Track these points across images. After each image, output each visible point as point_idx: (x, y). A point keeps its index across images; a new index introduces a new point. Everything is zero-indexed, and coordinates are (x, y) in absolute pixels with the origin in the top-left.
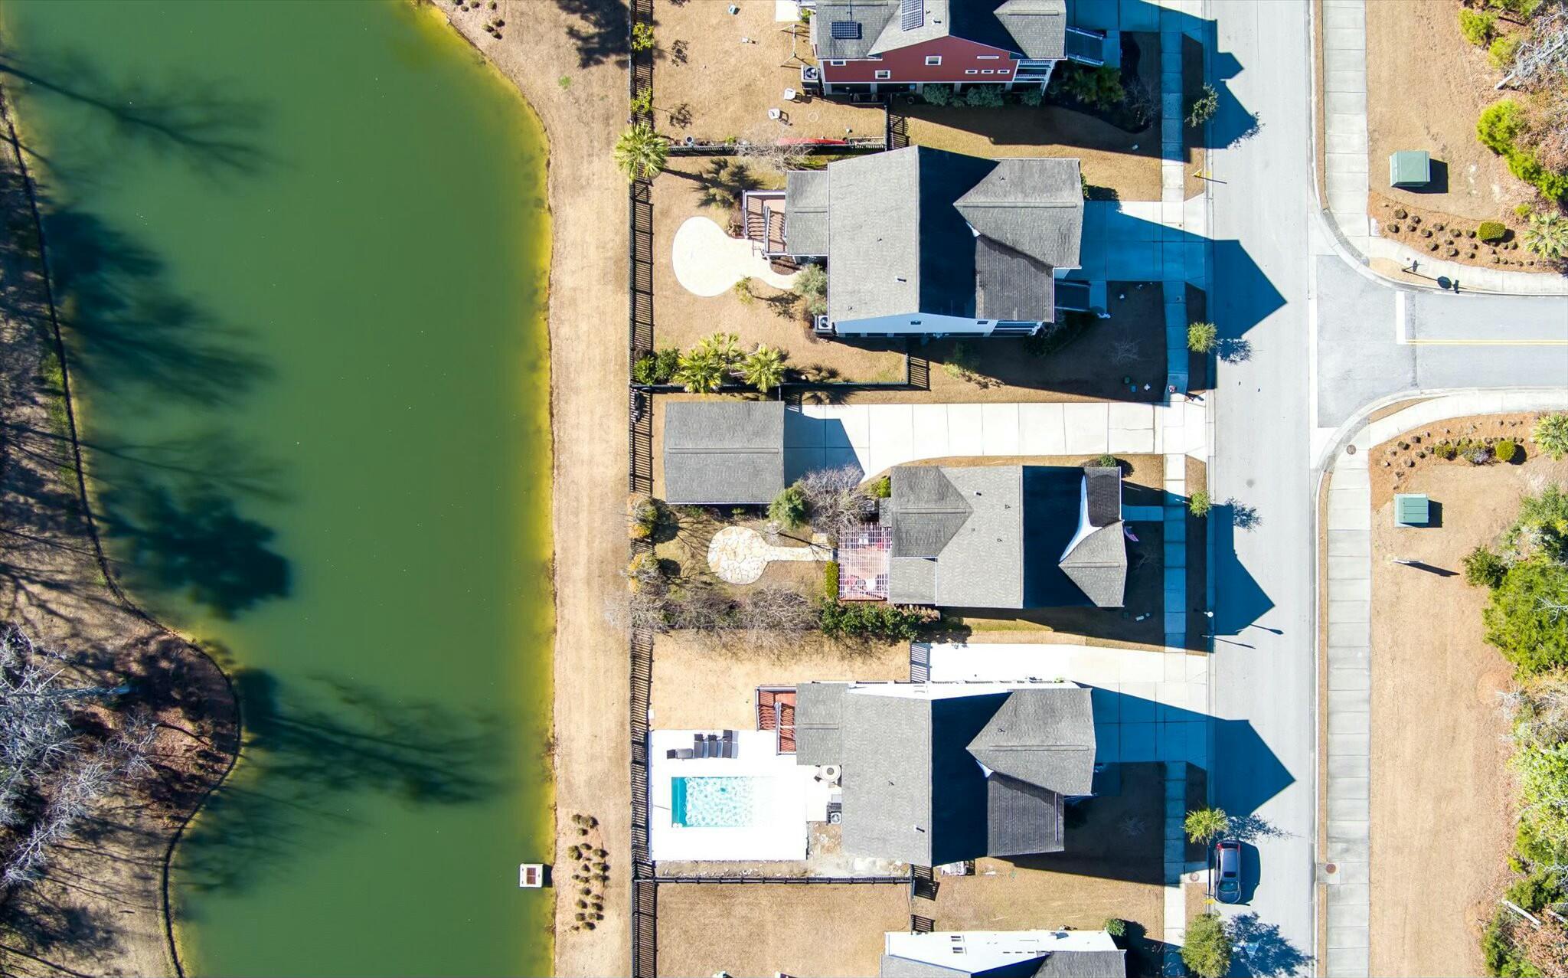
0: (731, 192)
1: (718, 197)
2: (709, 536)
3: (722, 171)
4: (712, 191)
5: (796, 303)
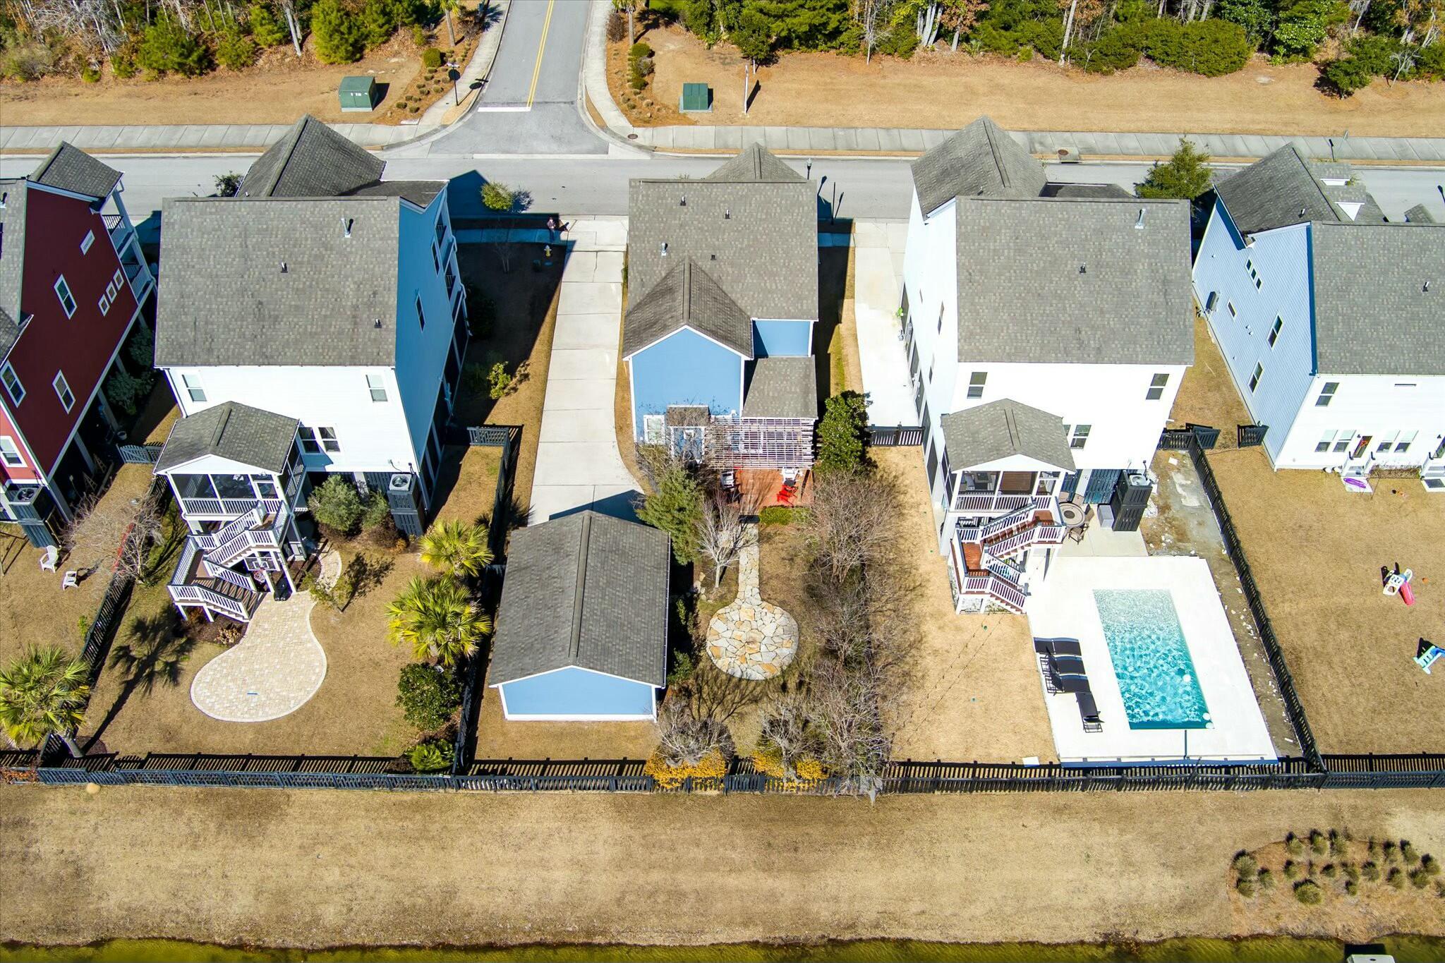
0: (169, 642)
1: (172, 659)
2: (724, 677)
3: (133, 653)
4: (158, 666)
5: (367, 560)
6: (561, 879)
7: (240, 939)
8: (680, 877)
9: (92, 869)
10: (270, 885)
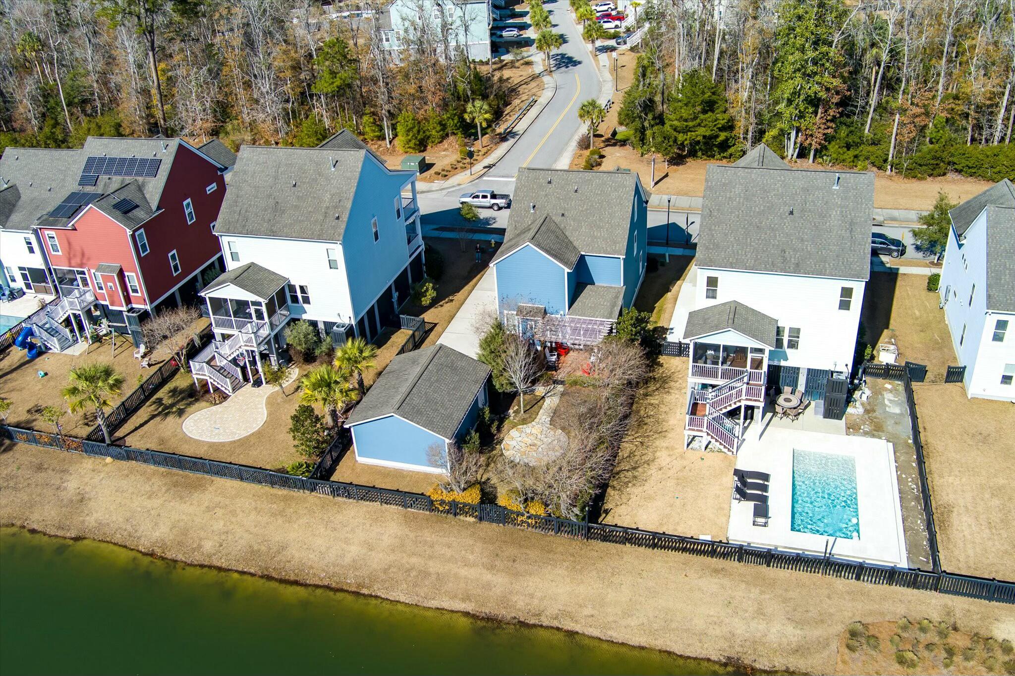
0: (185, 399)
2: (507, 461)
3: (163, 402)
4: (174, 409)
6: (354, 551)
7: (153, 550)
8: (431, 563)
9: (90, 499)
10: (182, 524)
